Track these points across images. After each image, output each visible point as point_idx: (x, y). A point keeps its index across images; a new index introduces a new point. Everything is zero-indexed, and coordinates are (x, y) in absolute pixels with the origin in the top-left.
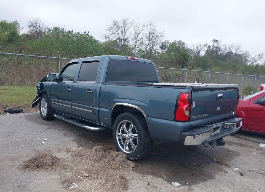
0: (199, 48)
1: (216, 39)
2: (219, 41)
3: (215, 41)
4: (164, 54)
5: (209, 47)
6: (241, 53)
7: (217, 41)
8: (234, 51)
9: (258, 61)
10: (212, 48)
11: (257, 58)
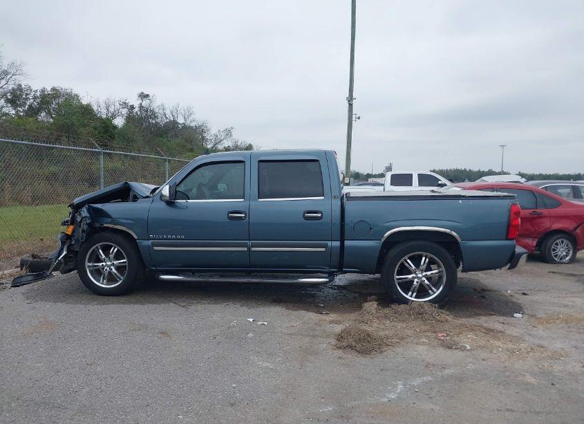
0: (111, 110)
1: (146, 93)
2: (151, 97)
3: (143, 96)
4: (19, 117)
5: (132, 107)
6: (193, 124)
7: (147, 96)
8: (181, 120)
9: (225, 141)
10: (136, 109)
11: (223, 135)
